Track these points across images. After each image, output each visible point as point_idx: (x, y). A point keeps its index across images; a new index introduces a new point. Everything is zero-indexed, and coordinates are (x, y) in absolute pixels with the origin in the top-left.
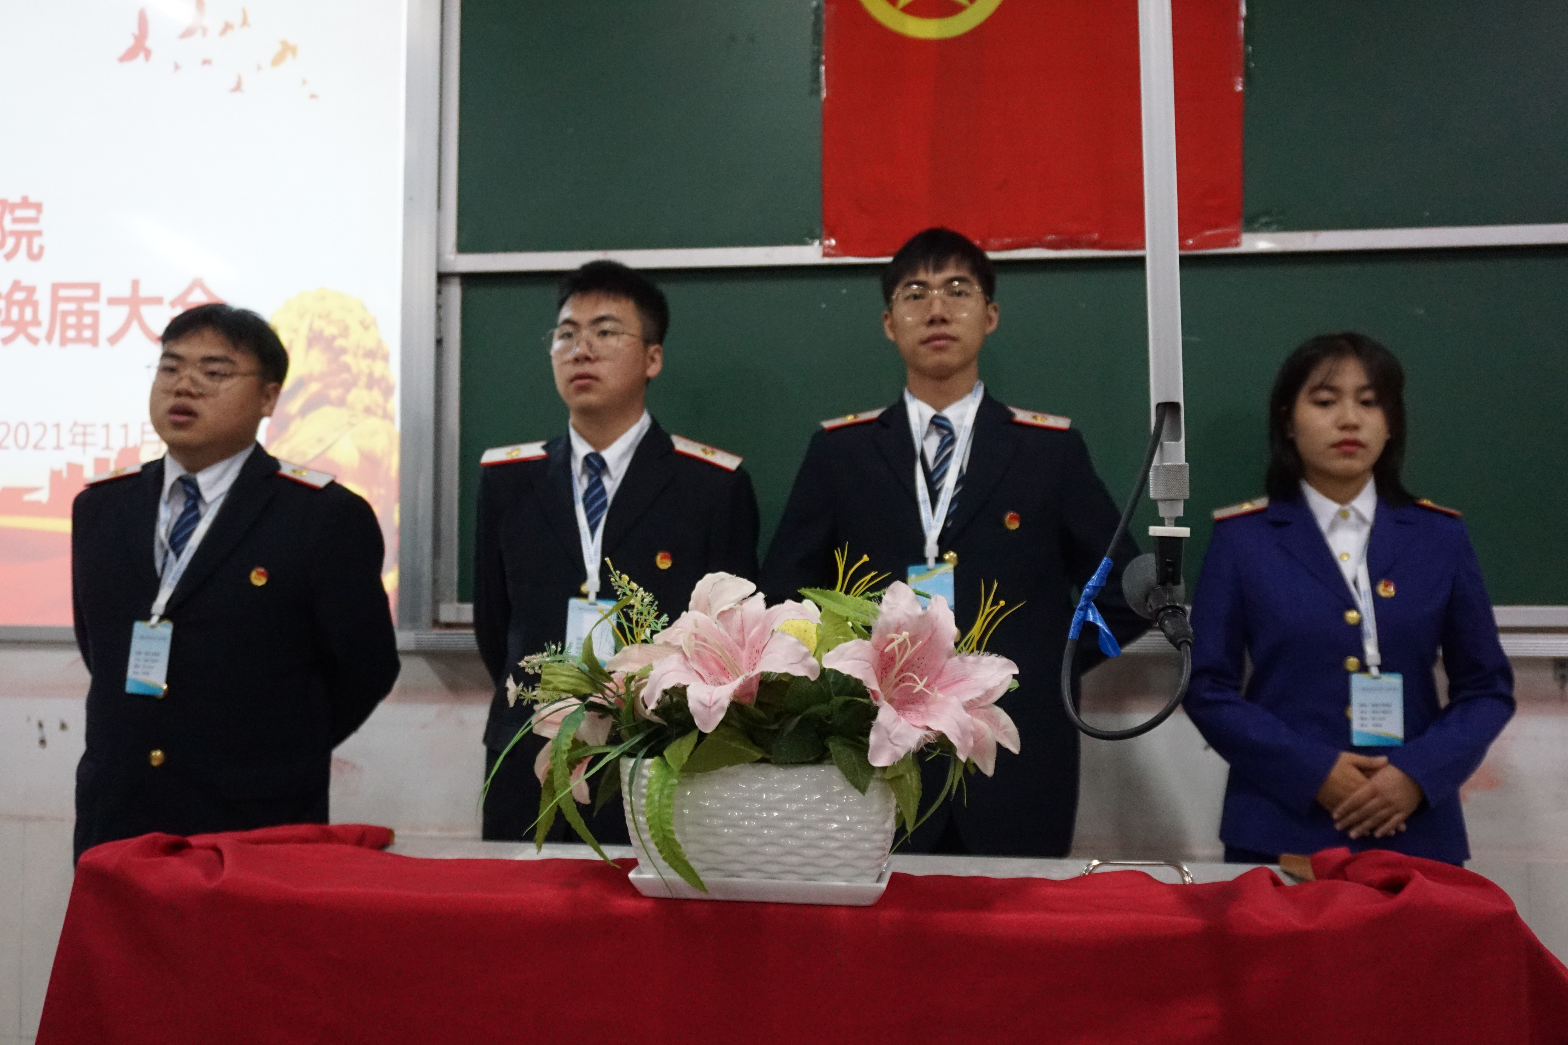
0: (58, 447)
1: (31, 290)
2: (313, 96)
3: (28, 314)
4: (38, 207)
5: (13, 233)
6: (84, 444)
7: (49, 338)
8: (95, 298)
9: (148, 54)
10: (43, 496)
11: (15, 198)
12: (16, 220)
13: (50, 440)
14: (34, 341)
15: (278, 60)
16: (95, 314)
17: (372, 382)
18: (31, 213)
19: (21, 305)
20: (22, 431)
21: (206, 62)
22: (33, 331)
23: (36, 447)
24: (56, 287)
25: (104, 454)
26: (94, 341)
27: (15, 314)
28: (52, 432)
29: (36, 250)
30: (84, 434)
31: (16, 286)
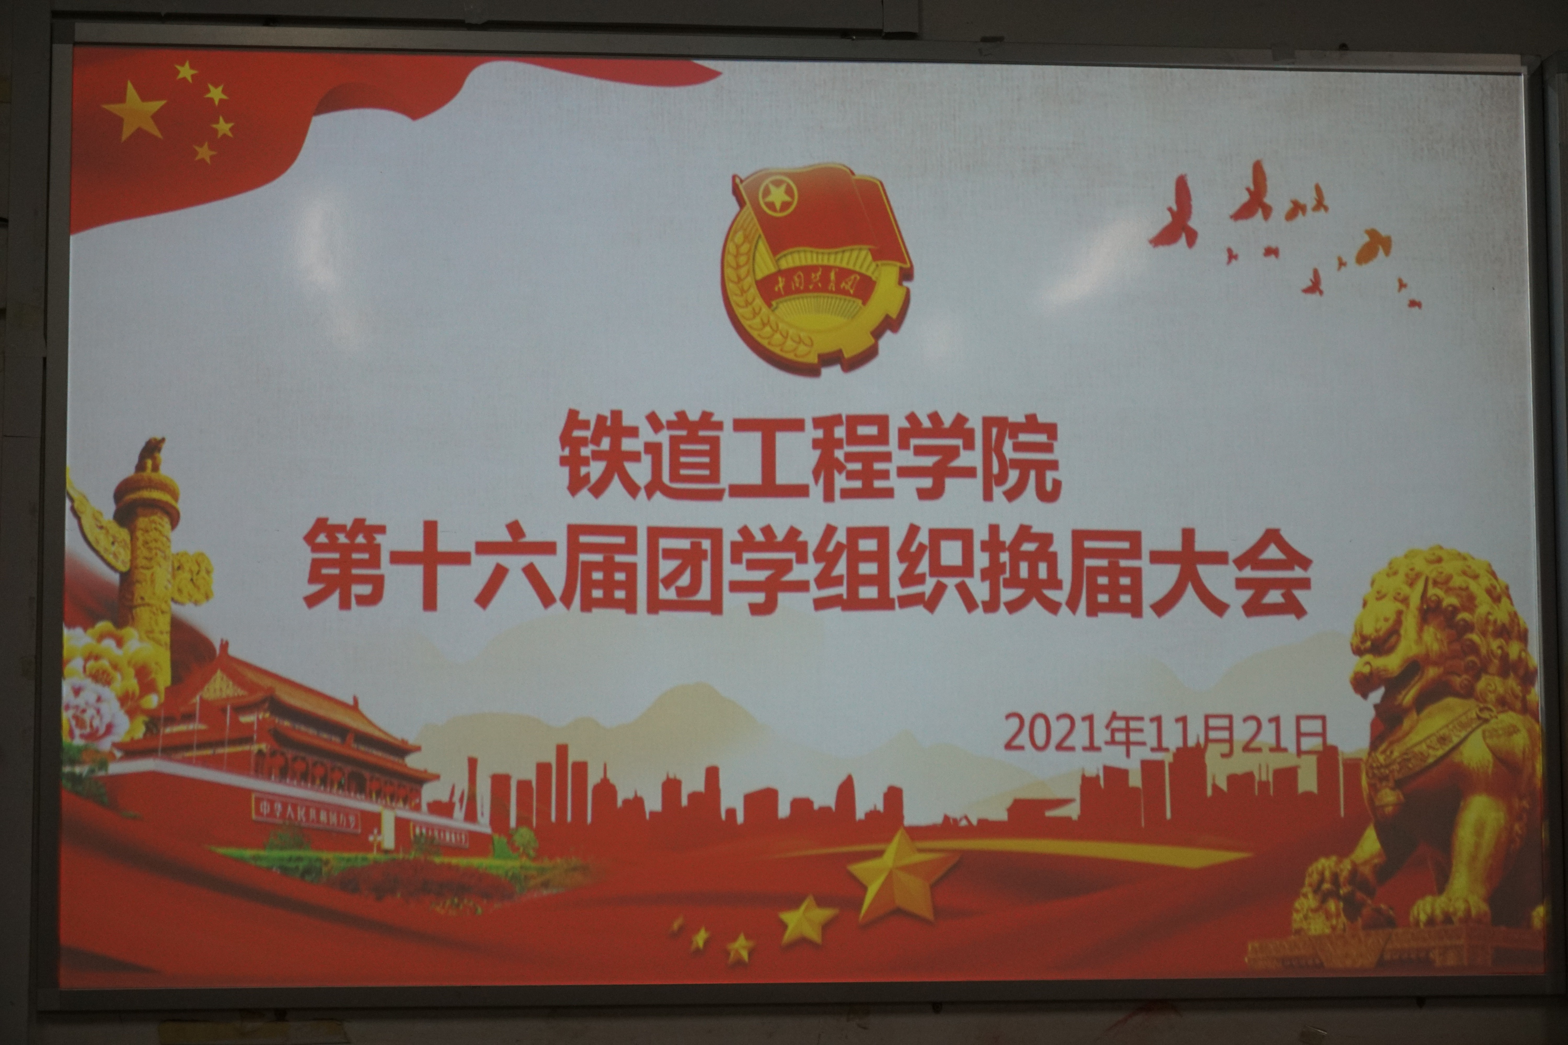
0: (1092, 747)
1: (1046, 539)
2: (1413, 304)
3: (1043, 571)
4: (1051, 430)
5: (1015, 463)
6: (1128, 743)
7: (1073, 604)
8: (1135, 552)
9: (1192, 237)
10: (1073, 811)
11: (1017, 417)
12: (1018, 447)
13: (1080, 738)
14: (1053, 607)
15: (1366, 255)
16: (1136, 574)
17: (1507, 667)
18: (1042, 438)
19: (1033, 559)
20: (1040, 724)
21: (1271, 252)
22: (1051, 594)
23: (1059, 747)
24: (1079, 536)
25: (1158, 756)
26: (1135, 610)
27: (1024, 570)
28: (1082, 728)
29: (1049, 486)
30: (1128, 730)
31: (1024, 532)
